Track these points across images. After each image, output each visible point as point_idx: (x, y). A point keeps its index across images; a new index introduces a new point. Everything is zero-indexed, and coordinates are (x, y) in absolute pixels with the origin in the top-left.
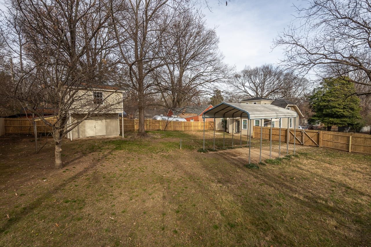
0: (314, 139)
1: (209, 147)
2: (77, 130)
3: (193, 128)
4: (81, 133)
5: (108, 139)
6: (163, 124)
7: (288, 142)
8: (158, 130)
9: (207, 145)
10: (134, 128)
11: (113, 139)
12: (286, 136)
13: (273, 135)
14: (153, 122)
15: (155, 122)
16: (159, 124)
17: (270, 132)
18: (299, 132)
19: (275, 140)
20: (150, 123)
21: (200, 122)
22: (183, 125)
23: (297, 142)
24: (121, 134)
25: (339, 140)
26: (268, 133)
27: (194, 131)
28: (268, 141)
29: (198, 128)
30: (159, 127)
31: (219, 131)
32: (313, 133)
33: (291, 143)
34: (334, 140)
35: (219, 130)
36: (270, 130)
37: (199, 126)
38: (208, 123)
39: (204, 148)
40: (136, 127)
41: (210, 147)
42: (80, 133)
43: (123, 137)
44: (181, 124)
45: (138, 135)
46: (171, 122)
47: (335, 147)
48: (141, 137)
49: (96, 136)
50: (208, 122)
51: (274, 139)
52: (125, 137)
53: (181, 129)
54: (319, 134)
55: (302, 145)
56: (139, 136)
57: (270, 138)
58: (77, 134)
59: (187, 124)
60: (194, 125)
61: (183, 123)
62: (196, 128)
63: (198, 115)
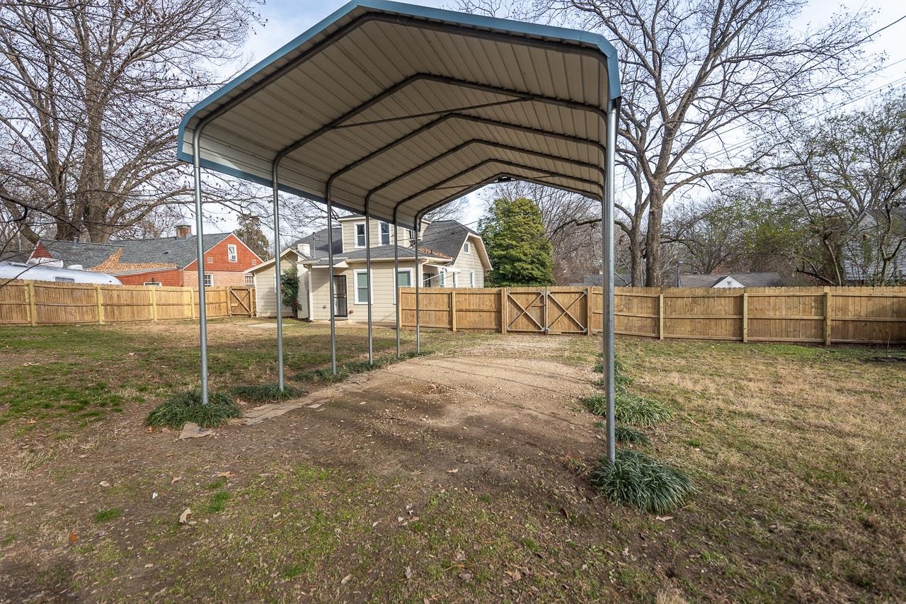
0: (575, 312)
1: (238, 376)
3: (154, 313)
7: (505, 327)
9: (228, 367)
12: (499, 312)
13: (461, 311)
17: (450, 304)
18: (534, 297)
19: (467, 327)
21: (190, 288)
22: (101, 301)
23: (528, 326)
25: (635, 310)
26: (446, 308)
27: (162, 321)
28: (448, 332)
29: (183, 313)
31: (270, 318)
32: (569, 295)
33: (513, 332)
34: (621, 311)
35: (268, 315)
36: (450, 295)
37: (186, 302)
38: (223, 293)
39: (205, 385)
41: (247, 376)
44: (90, 297)
46: (27, 285)
47: (626, 330)
50: (223, 288)
51: (465, 324)
53: (88, 318)
54: (586, 296)
55: (545, 333)
57: (451, 322)
59: (125, 298)
60: (163, 301)
61: (100, 291)
62: (174, 312)
63: (178, 268)
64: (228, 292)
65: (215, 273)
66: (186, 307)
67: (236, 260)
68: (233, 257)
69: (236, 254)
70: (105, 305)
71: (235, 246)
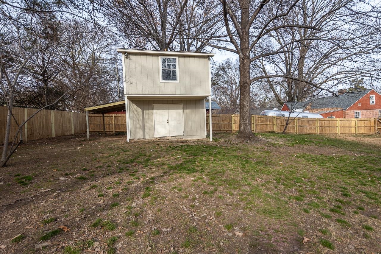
2: (142, 126)
3: (338, 130)
4: (147, 130)
5: (184, 141)
6: (279, 122)
8: (271, 132)
10: (231, 128)
11: (193, 142)
14: (262, 119)
15: (265, 119)
16: (273, 123)
20: (256, 121)
21: (355, 119)
22: (318, 125)
24: (208, 136)
29: (351, 131)
30: (273, 127)
37: (353, 126)
38: (373, 122)
40: (235, 128)
42: (145, 131)
43: (211, 140)
44: (314, 123)
45: (238, 137)
46: (293, 119)
48: (243, 141)
49: (169, 136)
50: (373, 119)
52: (215, 140)
53: (314, 132)
56: (240, 140)
58: (141, 133)
59: (327, 124)
60: (342, 126)
61: (318, 121)
62: (347, 131)
63: (343, 109)
64: (376, 121)
65: (361, 111)
66: (353, 128)
67: (374, 103)
68: (373, 102)
69: (374, 100)
70: (320, 127)
71: (374, 96)
